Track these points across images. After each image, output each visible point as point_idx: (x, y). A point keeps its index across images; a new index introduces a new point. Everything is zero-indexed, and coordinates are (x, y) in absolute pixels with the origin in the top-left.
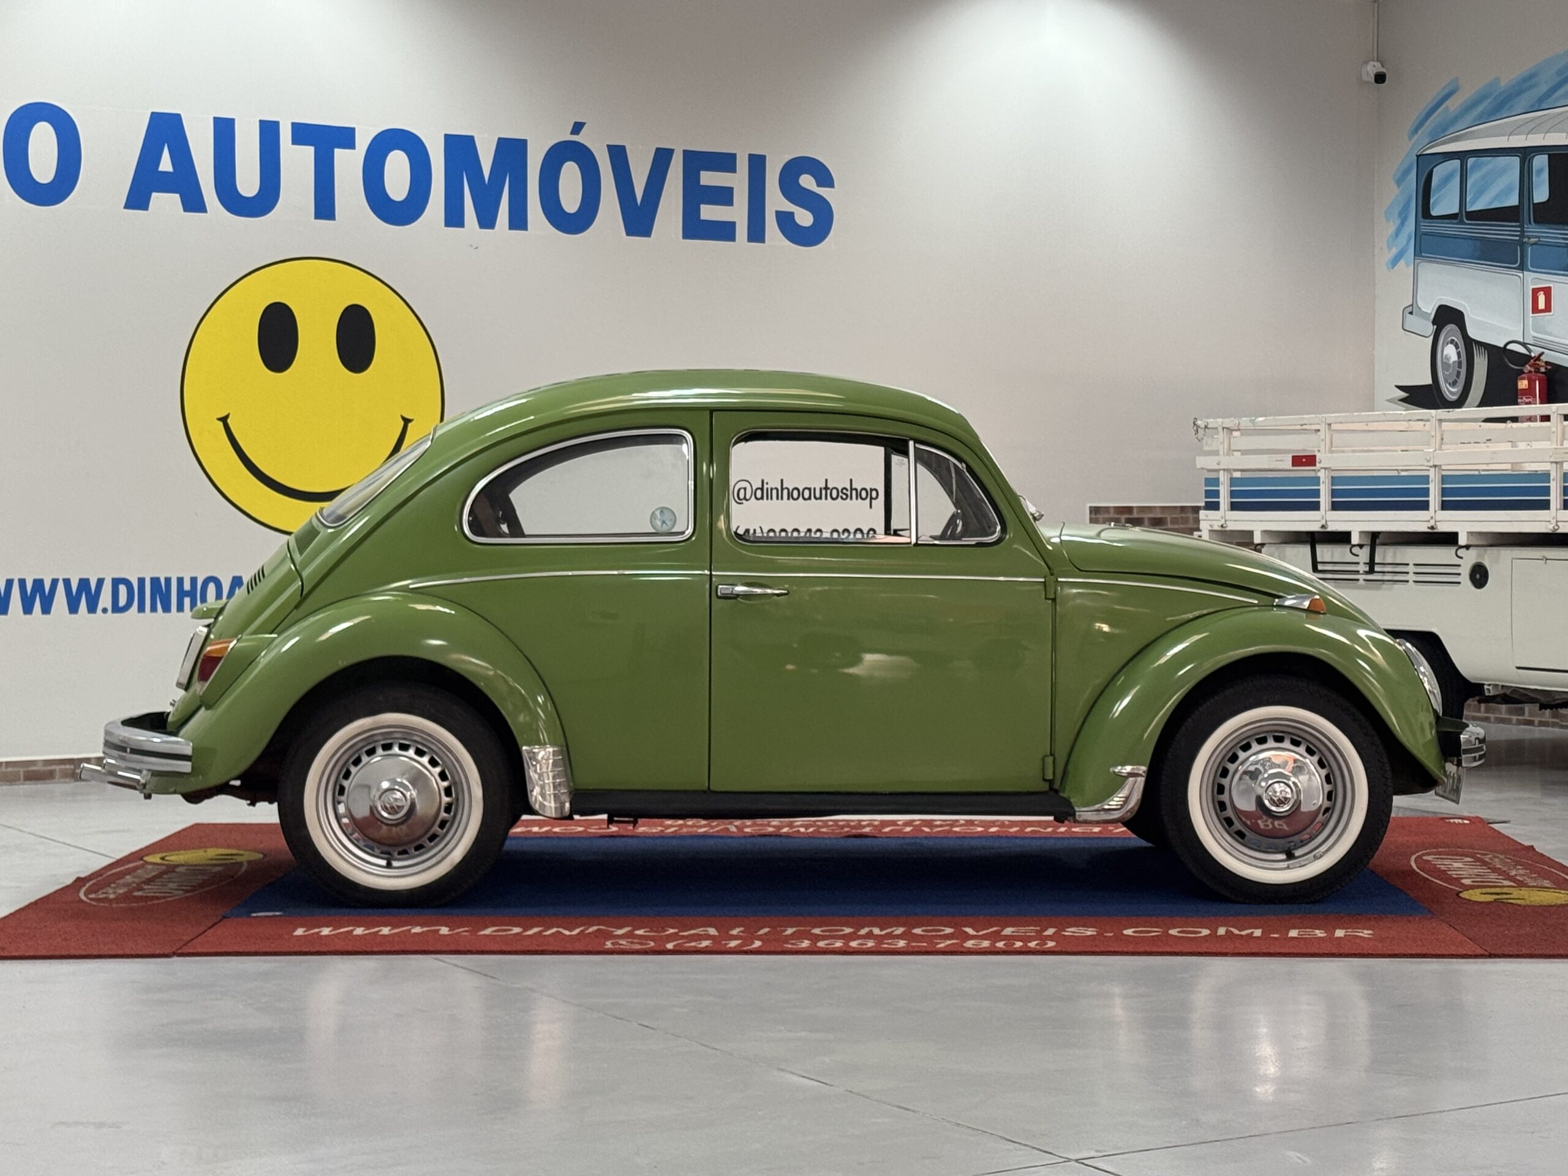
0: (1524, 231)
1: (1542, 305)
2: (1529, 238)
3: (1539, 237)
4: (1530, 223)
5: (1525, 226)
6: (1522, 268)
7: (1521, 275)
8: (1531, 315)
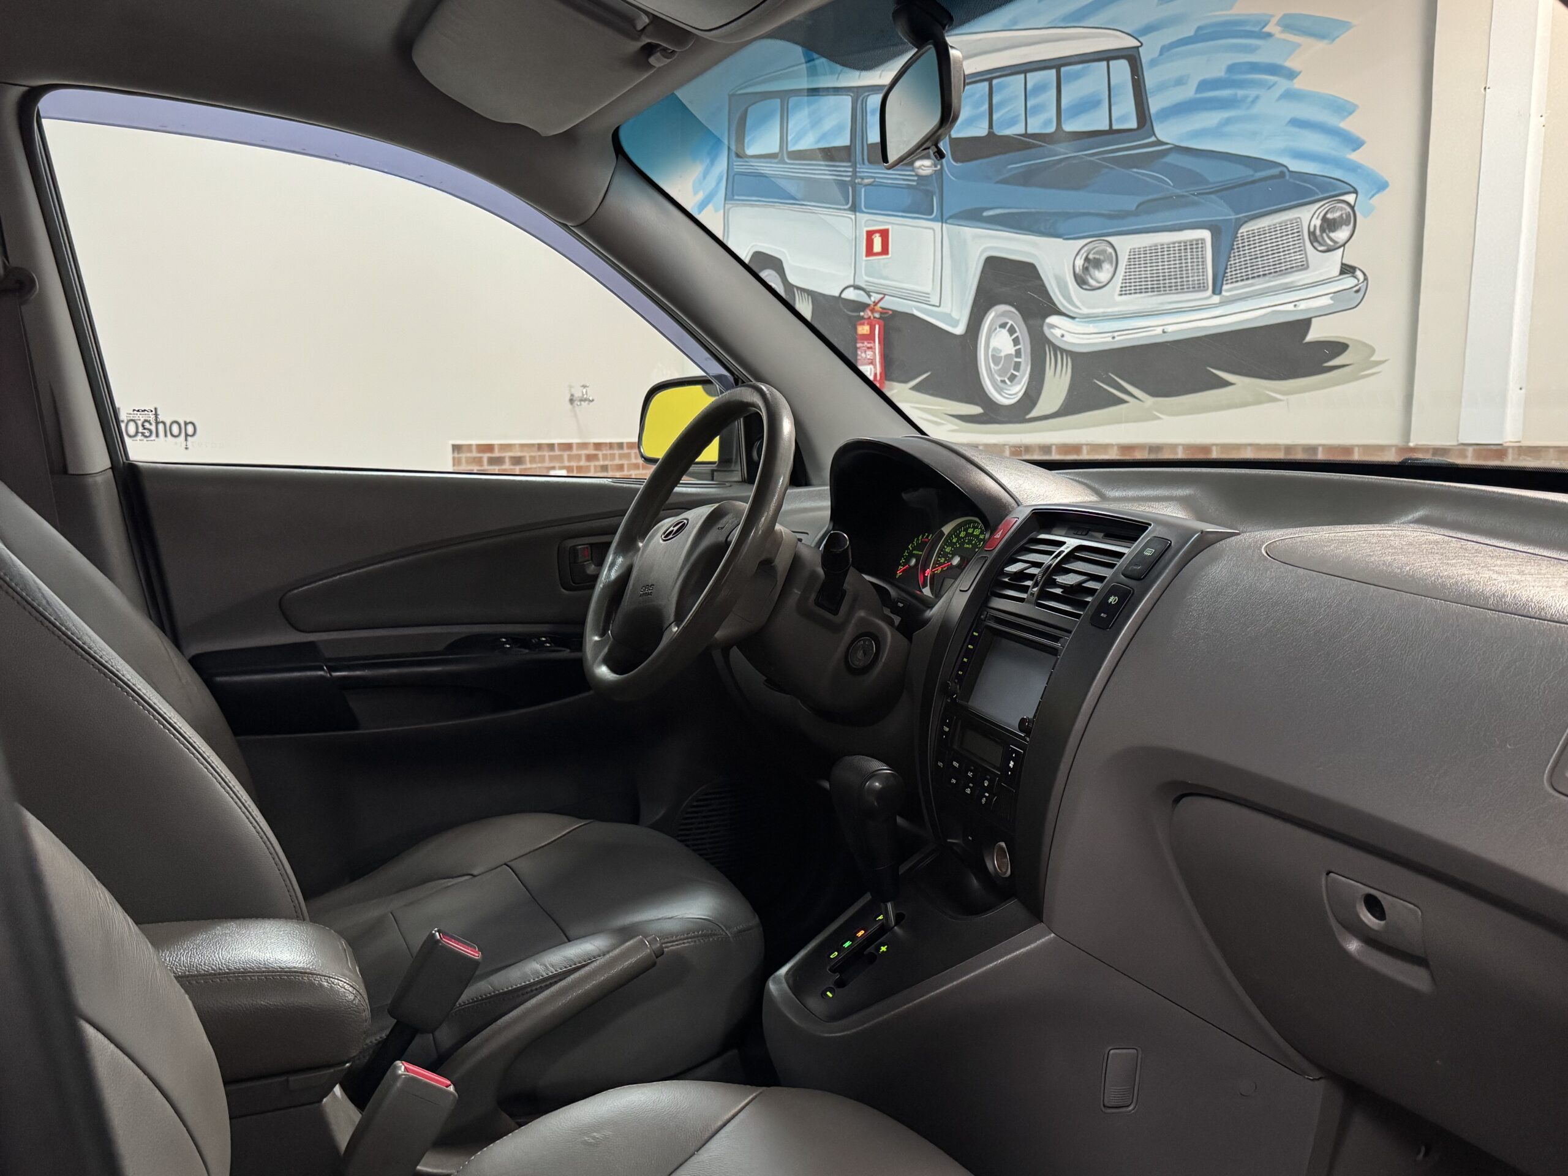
0: (856, 172)
1: (877, 246)
2: (862, 178)
3: (874, 178)
4: (864, 163)
5: (858, 166)
6: (854, 208)
7: (853, 217)
8: (864, 258)
